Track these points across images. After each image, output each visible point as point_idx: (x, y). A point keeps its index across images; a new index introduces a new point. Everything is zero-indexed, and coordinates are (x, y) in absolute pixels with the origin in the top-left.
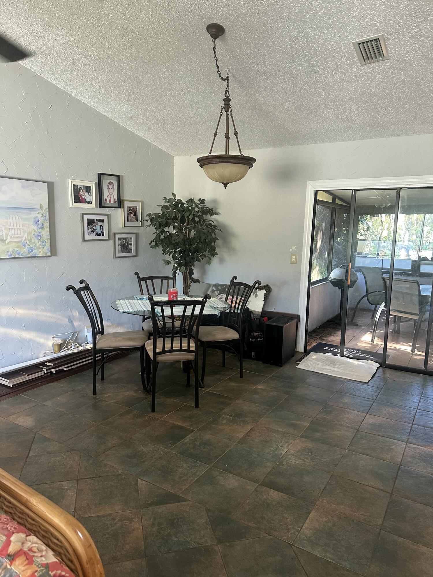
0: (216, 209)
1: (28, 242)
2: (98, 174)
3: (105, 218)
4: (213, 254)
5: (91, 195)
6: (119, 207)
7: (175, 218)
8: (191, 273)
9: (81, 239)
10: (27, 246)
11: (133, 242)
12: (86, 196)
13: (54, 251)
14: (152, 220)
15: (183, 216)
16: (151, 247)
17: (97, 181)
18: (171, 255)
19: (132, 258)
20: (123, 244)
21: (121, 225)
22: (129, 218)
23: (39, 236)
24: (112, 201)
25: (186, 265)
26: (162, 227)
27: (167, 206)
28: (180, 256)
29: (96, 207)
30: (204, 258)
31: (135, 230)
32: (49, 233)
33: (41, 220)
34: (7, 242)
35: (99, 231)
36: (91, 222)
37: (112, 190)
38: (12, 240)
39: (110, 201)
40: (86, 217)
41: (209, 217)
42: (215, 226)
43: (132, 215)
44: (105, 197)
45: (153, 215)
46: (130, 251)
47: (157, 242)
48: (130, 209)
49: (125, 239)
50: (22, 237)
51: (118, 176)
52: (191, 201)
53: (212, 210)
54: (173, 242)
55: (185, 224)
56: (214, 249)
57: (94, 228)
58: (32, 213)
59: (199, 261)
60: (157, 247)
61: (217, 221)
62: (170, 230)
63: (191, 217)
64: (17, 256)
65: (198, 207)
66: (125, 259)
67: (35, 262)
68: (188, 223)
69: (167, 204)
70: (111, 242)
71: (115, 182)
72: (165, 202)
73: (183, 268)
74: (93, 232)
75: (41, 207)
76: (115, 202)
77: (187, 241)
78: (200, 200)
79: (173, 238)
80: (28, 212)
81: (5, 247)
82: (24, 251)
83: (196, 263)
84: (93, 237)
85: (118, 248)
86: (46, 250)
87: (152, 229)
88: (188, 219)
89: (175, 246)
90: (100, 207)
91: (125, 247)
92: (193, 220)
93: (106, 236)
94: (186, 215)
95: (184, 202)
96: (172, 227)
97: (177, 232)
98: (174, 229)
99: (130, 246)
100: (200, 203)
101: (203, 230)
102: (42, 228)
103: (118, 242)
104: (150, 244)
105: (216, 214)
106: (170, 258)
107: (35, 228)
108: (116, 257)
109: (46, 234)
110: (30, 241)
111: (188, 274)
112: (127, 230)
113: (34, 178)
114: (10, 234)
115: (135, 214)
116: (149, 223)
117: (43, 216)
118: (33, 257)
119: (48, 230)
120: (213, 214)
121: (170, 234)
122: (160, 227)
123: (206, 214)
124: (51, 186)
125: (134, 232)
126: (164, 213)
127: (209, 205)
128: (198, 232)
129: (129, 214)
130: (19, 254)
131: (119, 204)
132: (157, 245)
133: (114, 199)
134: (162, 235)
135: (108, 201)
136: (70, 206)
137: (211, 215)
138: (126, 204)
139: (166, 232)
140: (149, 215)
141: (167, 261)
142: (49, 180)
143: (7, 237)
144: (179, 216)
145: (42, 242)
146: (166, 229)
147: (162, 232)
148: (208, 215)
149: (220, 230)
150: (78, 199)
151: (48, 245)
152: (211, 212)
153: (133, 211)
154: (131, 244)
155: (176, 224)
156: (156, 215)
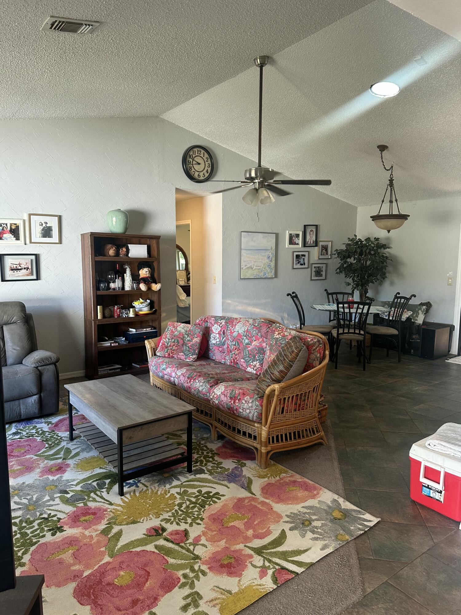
0: (389, 244)
1: (264, 269)
2: (304, 225)
3: (306, 254)
4: (384, 277)
5: (299, 240)
6: (316, 246)
7: (355, 251)
8: (366, 292)
9: (291, 267)
10: (263, 272)
11: (324, 269)
12: (296, 240)
13: (276, 275)
14: (339, 254)
15: (362, 251)
16: (336, 273)
17: (303, 230)
18: (351, 278)
19: (323, 281)
20: (317, 271)
21: (316, 258)
22: (322, 253)
23: (269, 266)
24: (312, 243)
25: (362, 285)
26: (345, 259)
27: (349, 244)
28: (357, 279)
29: (302, 247)
30: (377, 281)
31: (325, 261)
32: (274, 264)
33: (271, 256)
34: (254, 269)
35: (302, 262)
36: (298, 256)
37: (312, 235)
38: (256, 268)
39: (310, 242)
40: (295, 254)
41: (382, 250)
42: (387, 257)
43: (324, 251)
44: (307, 240)
45: (339, 250)
46: (321, 276)
47: (341, 269)
48: (323, 247)
49: (319, 267)
50: (261, 266)
51: (317, 226)
52: (368, 239)
53: (385, 245)
54: (353, 269)
55: (363, 256)
56: (385, 274)
57: (300, 260)
58: (267, 252)
59: (373, 283)
60: (341, 273)
61: (389, 253)
62: (351, 260)
63: (367, 251)
64: (258, 277)
65: (373, 244)
66: (317, 281)
67: (266, 281)
68: (365, 256)
69: (350, 242)
70: (309, 269)
71: (314, 230)
72: (349, 241)
73: (360, 287)
74: (299, 263)
75: (271, 249)
76: (313, 243)
77: (364, 268)
78: (375, 238)
79: (353, 266)
80: (265, 251)
81: (253, 272)
82: (261, 275)
83: (370, 284)
84: (299, 266)
85: (313, 273)
86: (272, 274)
87: (339, 260)
88: (366, 252)
89: (354, 271)
90: (304, 247)
91: (318, 273)
92: (370, 253)
93: (306, 266)
94: (364, 250)
95: (363, 240)
96: (353, 258)
97: (356, 262)
98: (354, 260)
99: (321, 272)
100: (375, 241)
101: (376, 260)
102: (271, 261)
103: (314, 269)
104: (336, 270)
105: (389, 248)
106: (350, 280)
107: (268, 261)
108: (312, 280)
109: (273, 264)
110: (265, 268)
111: (363, 292)
112: (320, 261)
113: (268, 232)
114: (255, 264)
115: (326, 250)
116: (336, 256)
117: (271, 254)
118: (266, 278)
119: (274, 262)
120: (386, 248)
121: (351, 263)
122: (344, 258)
123: (380, 248)
124: (277, 235)
125: (325, 262)
126: (347, 248)
127: (382, 242)
128: (372, 261)
129: (322, 250)
130: (259, 276)
131: (316, 244)
132: (341, 272)
133: (313, 241)
134: (345, 264)
135: (309, 243)
136: (287, 247)
137: (384, 249)
138: (321, 244)
139: (348, 262)
140: (337, 250)
141: (348, 283)
142: (276, 232)
143: (254, 266)
144: (359, 250)
145: (271, 269)
146: (348, 260)
147: (345, 262)
148: (382, 249)
149: (391, 260)
150: (291, 242)
151: (273, 271)
152: (384, 246)
153: (325, 248)
154: (322, 271)
155: (356, 256)
156: (341, 250)
